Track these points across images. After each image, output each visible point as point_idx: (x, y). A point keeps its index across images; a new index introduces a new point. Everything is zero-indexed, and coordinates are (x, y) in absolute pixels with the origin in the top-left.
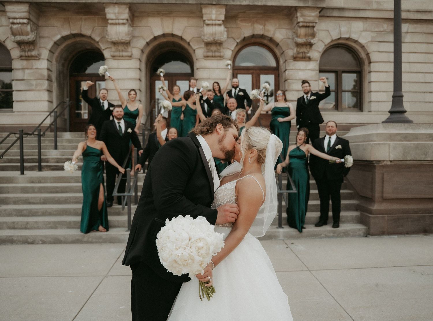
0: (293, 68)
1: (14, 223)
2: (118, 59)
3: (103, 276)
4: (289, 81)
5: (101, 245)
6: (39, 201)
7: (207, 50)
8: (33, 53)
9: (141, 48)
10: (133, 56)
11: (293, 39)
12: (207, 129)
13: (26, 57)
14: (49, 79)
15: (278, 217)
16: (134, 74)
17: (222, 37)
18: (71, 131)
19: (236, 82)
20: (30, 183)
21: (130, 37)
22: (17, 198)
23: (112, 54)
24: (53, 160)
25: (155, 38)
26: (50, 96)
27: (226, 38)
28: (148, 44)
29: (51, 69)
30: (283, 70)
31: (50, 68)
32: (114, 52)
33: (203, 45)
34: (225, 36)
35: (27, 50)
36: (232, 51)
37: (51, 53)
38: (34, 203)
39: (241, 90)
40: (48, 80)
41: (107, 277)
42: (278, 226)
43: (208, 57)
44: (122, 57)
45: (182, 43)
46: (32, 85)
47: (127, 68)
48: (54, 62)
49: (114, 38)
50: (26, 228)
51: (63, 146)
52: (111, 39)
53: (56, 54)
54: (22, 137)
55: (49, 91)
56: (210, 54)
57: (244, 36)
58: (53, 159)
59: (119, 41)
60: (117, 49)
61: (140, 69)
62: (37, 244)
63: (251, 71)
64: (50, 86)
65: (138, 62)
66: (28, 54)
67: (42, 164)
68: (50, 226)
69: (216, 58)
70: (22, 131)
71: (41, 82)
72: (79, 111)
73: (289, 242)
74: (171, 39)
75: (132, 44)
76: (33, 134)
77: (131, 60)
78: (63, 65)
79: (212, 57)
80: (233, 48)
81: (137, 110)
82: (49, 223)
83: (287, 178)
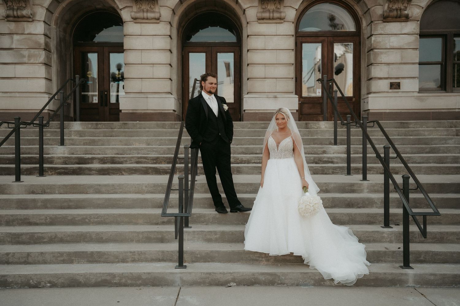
0: (382, 32)
1: (8, 254)
2: (141, 23)
4: (376, 51)
6: (43, 221)
7: (262, 10)
8: (25, 12)
9: (173, 8)
10: (161, 19)
13: (15, 17)
14: (47, 49)
16: (163, 43)
18: (82, 119)
20: (29, 193)
22: (12, 216)
23: (133, 14)
24: (59, 161)
26: (49, 72)
28: (181, 2)
29: (49, 35)
30: (366, 37)
31: (48, 33)
32: (136, 12)
33: (256, 3)
35: (15, 8)
36: (296, 10)
37: (49, 13)
38: (36, 224)
40: (45, 49)
42: (402, 265)
43: (263, 19)
44: (146, 20)
46: (24, 56)
47: (153, 35)
48: (53, 26)
50: (26, 263)
51: (72, 140)
53: (56, 14)
54: (19, 128)
55: (47, 65)
56: (266, 15)
58: (59, 158)
60: (139, 8)
61: (170, 37)
62: (44, 287)
63: (321, 39)
64: (48, 58)
65: (168, 27)
66: (17, 14)
67: (45, 165)
68: (62, 259)
69: (275, 21)
70: (19, 119)
71: (36, 52)
72: (86, 93)
75: (161, 3)
76: (32, 123)
77: (159, 24)
78: (65, 31)
79: (269, 19)
80: (297, 7)
82: (61, 254)
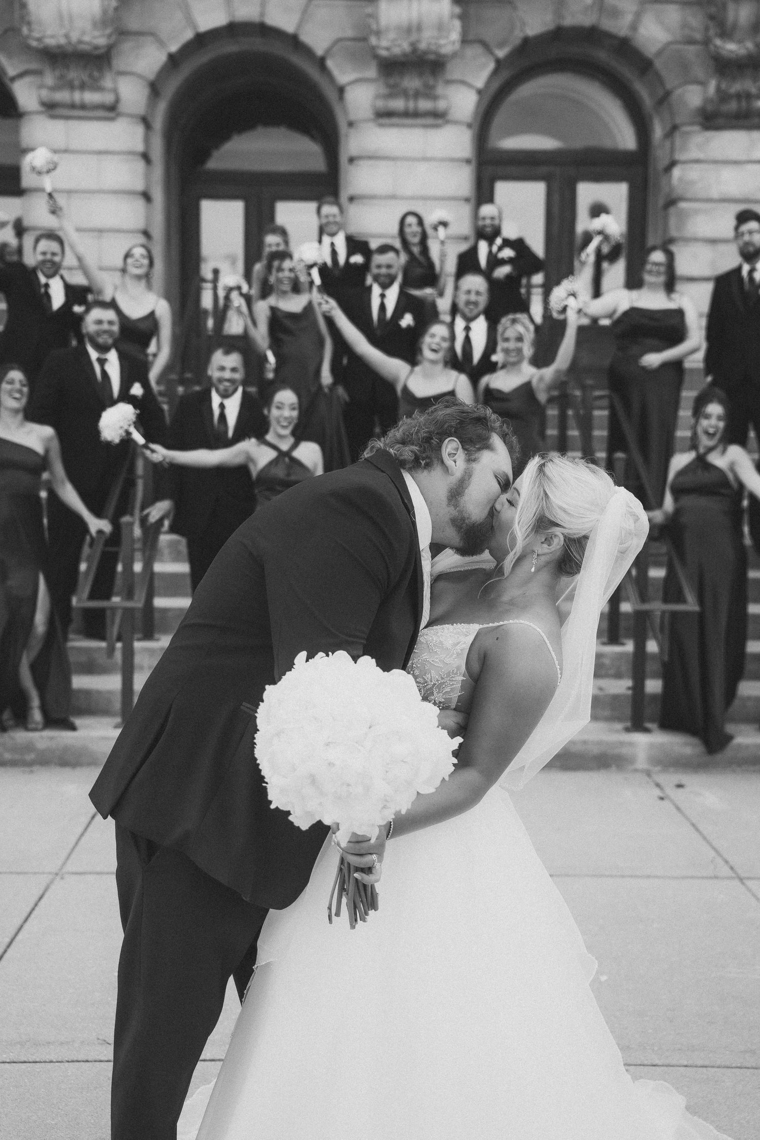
0: (701, 156)
2: (67, 118)
3: (50, 873)
4: (683, 205)
5: (32, 772)
7: (387, 91)
9: (151, 76)
10: (123, 107)
11: (707, 42)
12: (416, 454)
15: (630, 692)
16: (126, 174)
17: (442, 42)
19: (492, 218)
21: (109, 36)
23: (45, 93)
25: (201, 40)
27: (457, 46)
28: (174, 61)
30: (663, 163)
32: (53, 89)
33: (372, 72)
34: (455, 36)
36: (479, 92)
39: (507, 243)
41: (62, 878)
42: (629, 724)
43: (390, 114)
44: (80, 111)
45: (297, 60)
47: (100, 153)
49: (52, 37)
52: (39, 40)
56: (398, 104)
57: (521, 35)
59: (70, 49)
60: (62, 77)
61: (146, 157)
63: (544, 170)
65: (140, 130)
69: (419, 121)
73: (669, 779)
74: (257, 44)
75: (119, 63)
77: (114, 123)
79: (406, 114)
80: (480, 83)
81: (151, 316)
83: (665, 559)
